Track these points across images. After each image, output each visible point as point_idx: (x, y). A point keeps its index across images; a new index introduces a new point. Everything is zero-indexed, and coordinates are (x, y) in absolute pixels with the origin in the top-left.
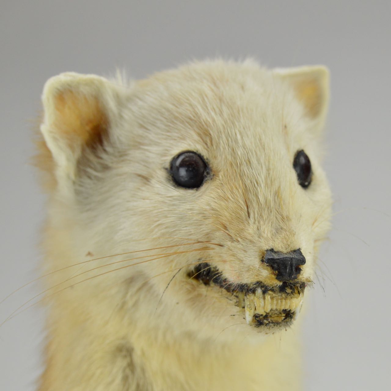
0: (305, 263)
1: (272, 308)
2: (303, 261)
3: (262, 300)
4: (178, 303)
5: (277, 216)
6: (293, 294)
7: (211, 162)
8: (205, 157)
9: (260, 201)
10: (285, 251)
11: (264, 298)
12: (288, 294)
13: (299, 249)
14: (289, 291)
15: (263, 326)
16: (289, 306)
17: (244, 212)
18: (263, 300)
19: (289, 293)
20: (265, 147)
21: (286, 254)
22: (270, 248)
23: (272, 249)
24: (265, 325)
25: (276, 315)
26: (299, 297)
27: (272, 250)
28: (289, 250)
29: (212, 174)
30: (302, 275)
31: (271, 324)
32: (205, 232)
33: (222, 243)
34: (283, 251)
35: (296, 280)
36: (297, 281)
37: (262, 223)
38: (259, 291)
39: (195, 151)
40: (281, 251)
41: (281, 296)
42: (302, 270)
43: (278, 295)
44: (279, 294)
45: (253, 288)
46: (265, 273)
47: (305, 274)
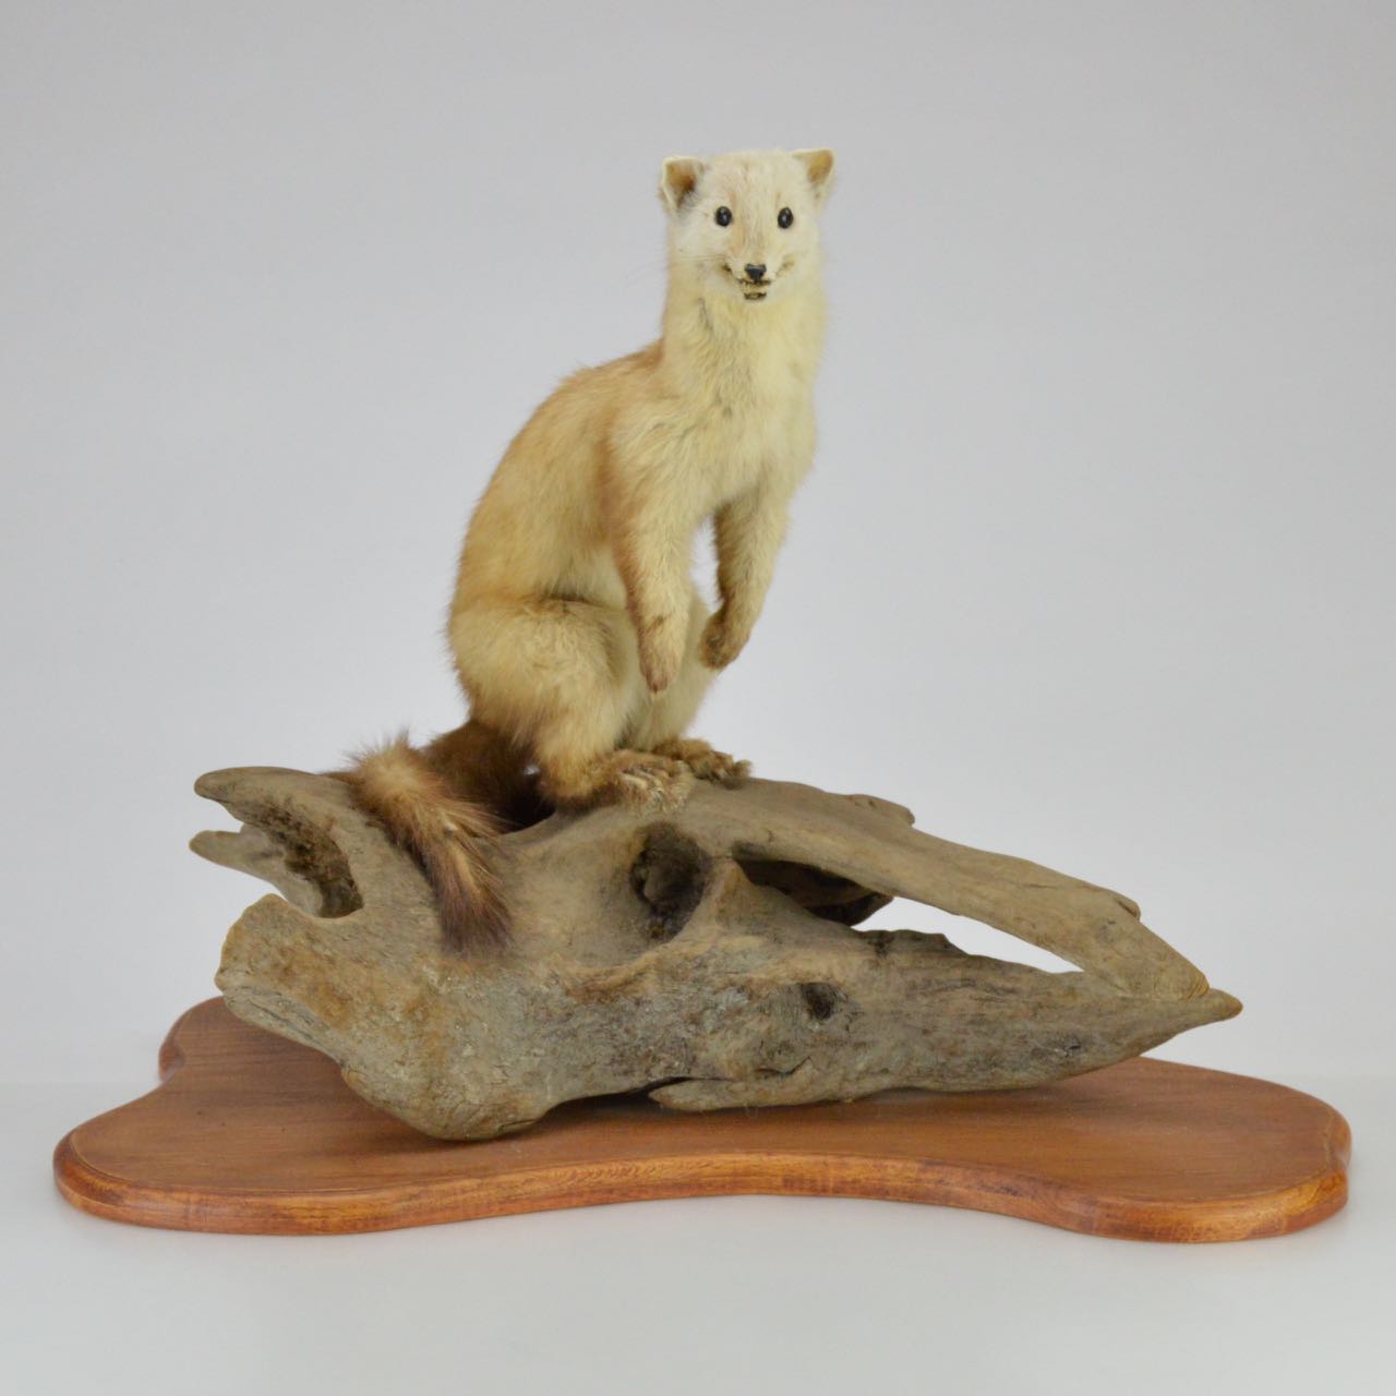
45: (741, 281)
46: (745, 275)
47: (767, 276)
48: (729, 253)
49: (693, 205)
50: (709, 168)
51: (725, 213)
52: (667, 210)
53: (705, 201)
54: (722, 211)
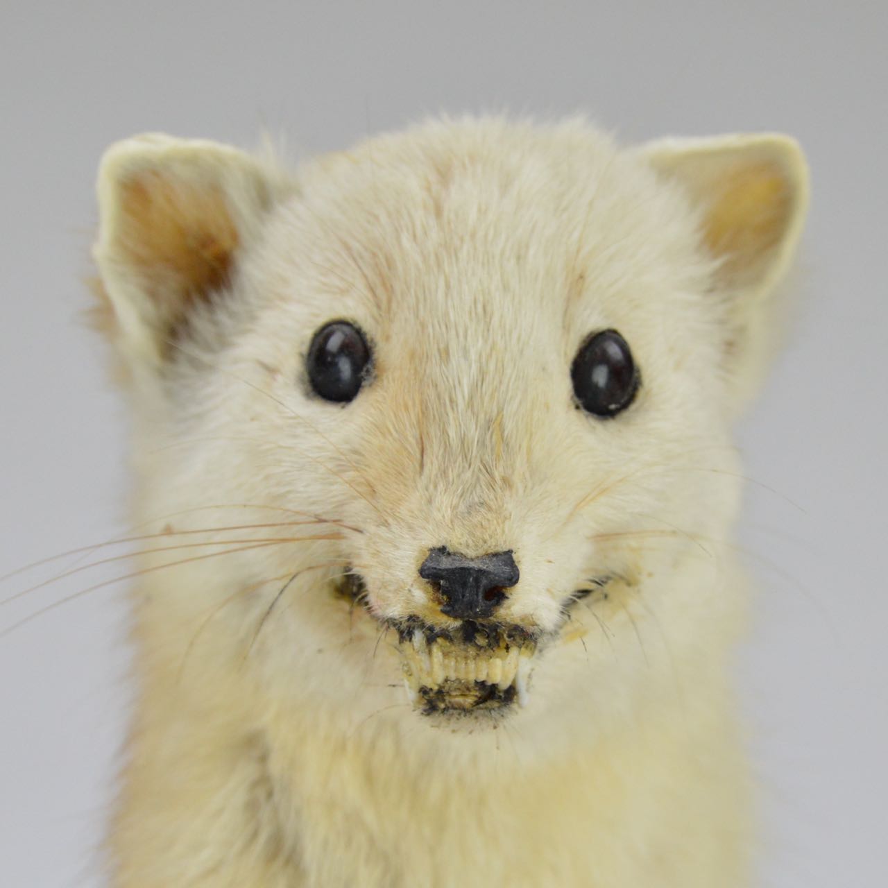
0: (516, 582)
1: (447, 677)
2: (513, 579)
3: (423, 657)
4: (320, 651)
5: (481, 476)
6: (492, 649)
7: (377, 349)
8: (368, 337)
9: (451, 439)
10: (471, 553)
11: (430, 653)
12: (480, 648)
13: (509, 553)
14: (481, 641)
15: (436, 714)
16: (488, 675)
17: (413, 463)
18: (427, 657)
19: (482, 647)
20: (492, 321)
21: (472, 560)
22: (439, 545)
23: (443, 546)
24: (440, 712)
25: (458, 693)
26: (507, 656)
27: (443, 550)
28: (481, 552)
29: (374, 375)
30: (509, 607)
31: (451, 711)
32: (335, 499)
33: (361, 526)
34: (467, 554)
35: (491, 618)
36: (495, 620)
37: (441, 487)
38: (419, 637)
39: (351, 322)
40: (463, 552)
41: (466, 650)
42: (507, 598)
43: (457, 648)
44: (462, 647)
45: (405, 629)
46: (420, 598)
47: (517, 606)
48: (358, 510)
49: (223, 342)
50: (291, 191)
51: (345, 348)
52: (122, 375)
53: (269, 319)
54: (334, 343)
